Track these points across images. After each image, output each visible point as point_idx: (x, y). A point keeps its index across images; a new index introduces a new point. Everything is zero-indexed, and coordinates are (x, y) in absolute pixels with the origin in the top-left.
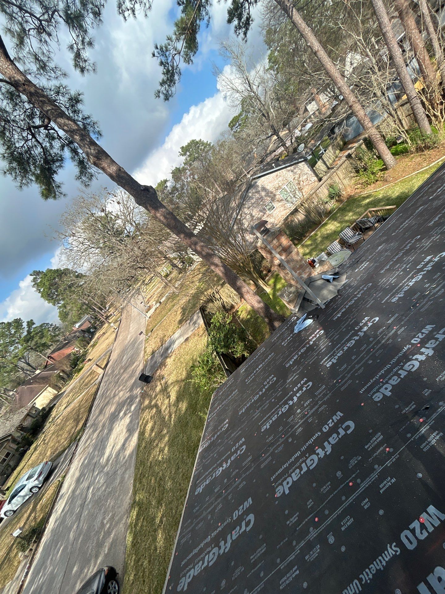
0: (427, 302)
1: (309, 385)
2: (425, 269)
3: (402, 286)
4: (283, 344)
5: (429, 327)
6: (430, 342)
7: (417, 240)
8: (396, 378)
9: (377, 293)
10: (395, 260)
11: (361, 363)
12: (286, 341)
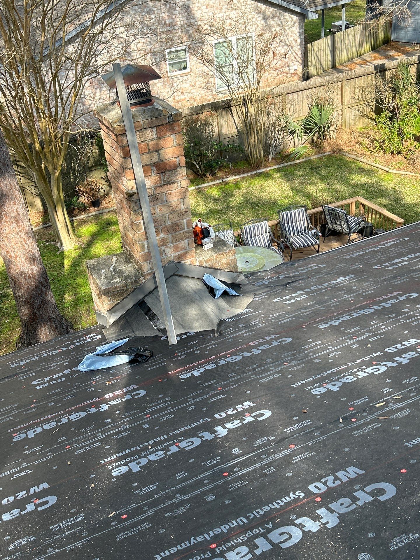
0: (372, 421)
1: (46, 502)
2: (397, 359)
3: (343, 371)
4: (34, 383)
5: (352, 472)
6: (340, 501)
7: (409, 300)
8: (244, 549)
9: (294, 363)
10: (355, 315)
11: (190, 495)
12: (46, 379)
